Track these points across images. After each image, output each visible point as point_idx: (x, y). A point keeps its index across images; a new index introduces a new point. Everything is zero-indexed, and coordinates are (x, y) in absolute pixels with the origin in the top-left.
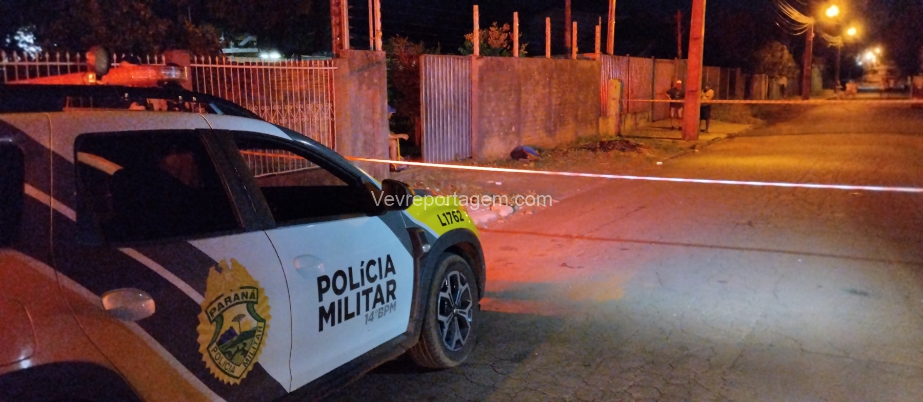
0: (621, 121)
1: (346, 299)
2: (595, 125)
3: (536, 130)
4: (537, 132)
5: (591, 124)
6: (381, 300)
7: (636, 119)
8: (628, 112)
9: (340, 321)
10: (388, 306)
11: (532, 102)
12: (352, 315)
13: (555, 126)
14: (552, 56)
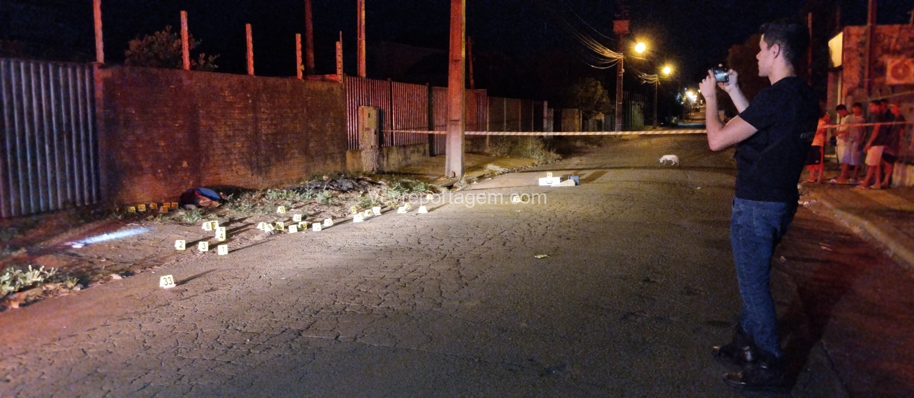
0: (381, 155)
14: (257, 72)
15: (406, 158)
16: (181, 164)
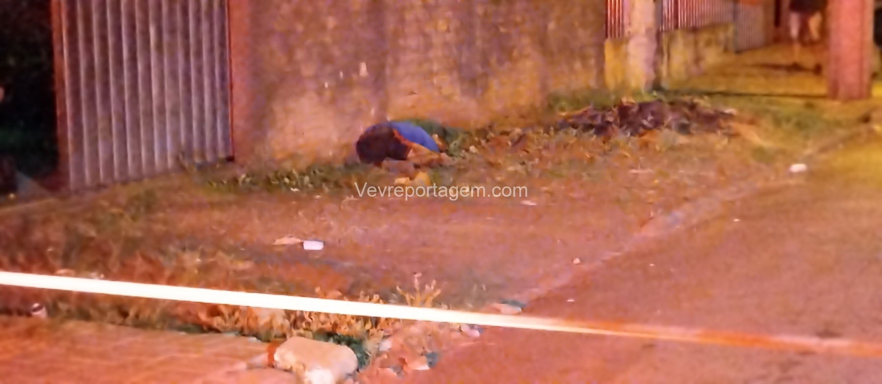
0: (659, 51)
2: (592, 62)
3: (431, 74)
4: (435, 80)
5: (584, 58)
7: (696, 43)
8: (676, 27)
13: (486, 63)
15: (698, 60)
16: (357, 70)
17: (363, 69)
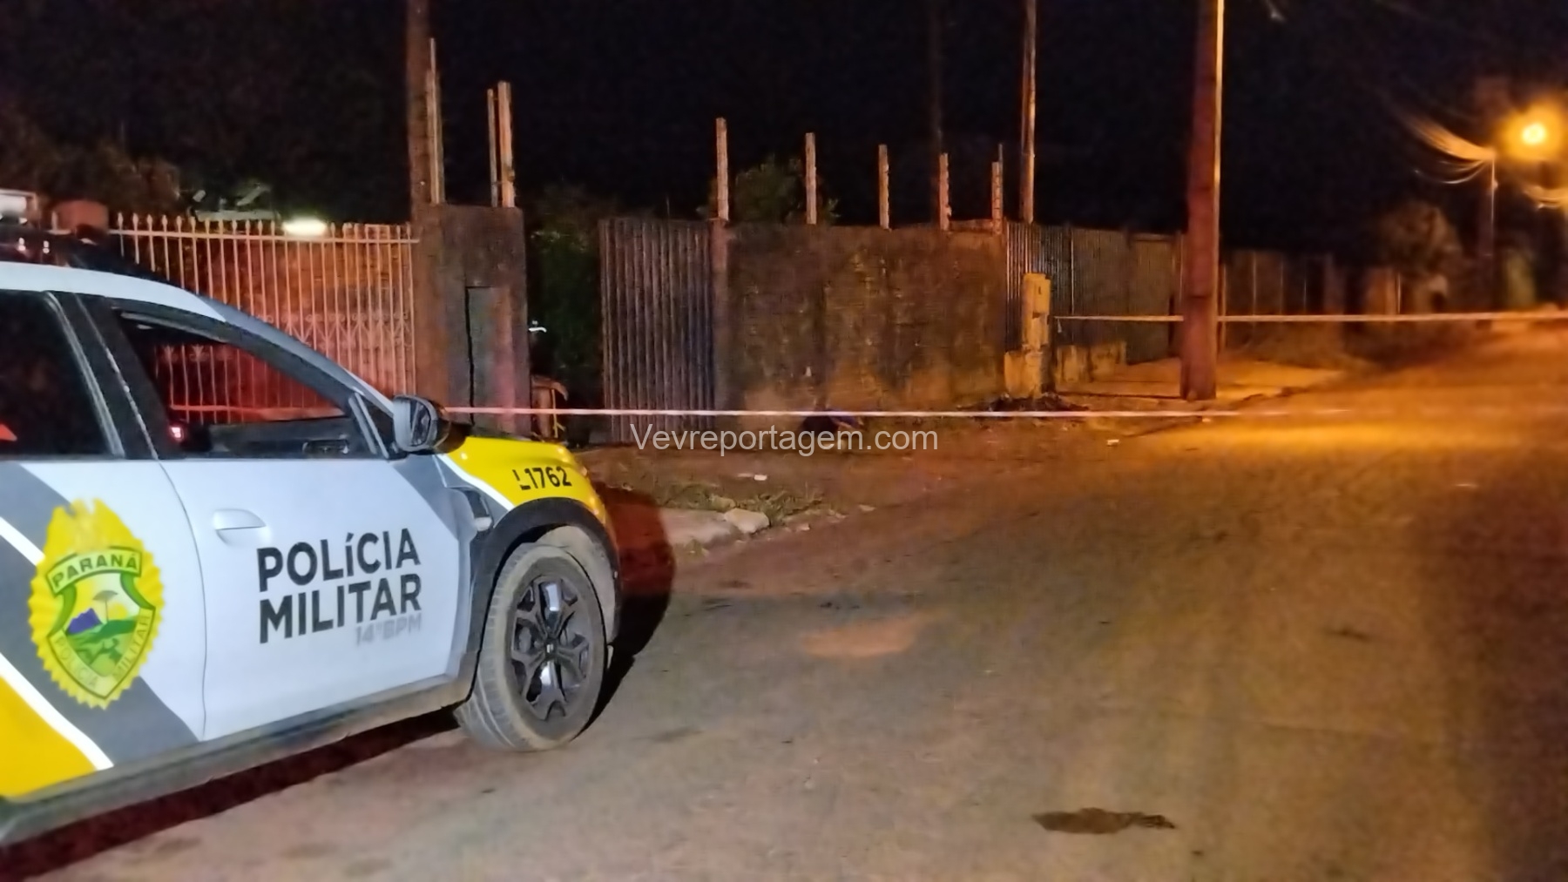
1: (316, 595)
3: (860, 375)
5: (986, 366)
6: (389, 606)
8: (1069, 341)
9: (302, 630)
10: (404, 620)
11: (850, 318)
12: (327, 625)
13: (903, 367)
14: (893, 224)
15: (1090, 368)
16: (804, 372)
17: (809, 372)
